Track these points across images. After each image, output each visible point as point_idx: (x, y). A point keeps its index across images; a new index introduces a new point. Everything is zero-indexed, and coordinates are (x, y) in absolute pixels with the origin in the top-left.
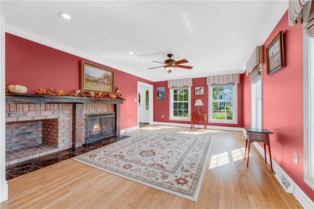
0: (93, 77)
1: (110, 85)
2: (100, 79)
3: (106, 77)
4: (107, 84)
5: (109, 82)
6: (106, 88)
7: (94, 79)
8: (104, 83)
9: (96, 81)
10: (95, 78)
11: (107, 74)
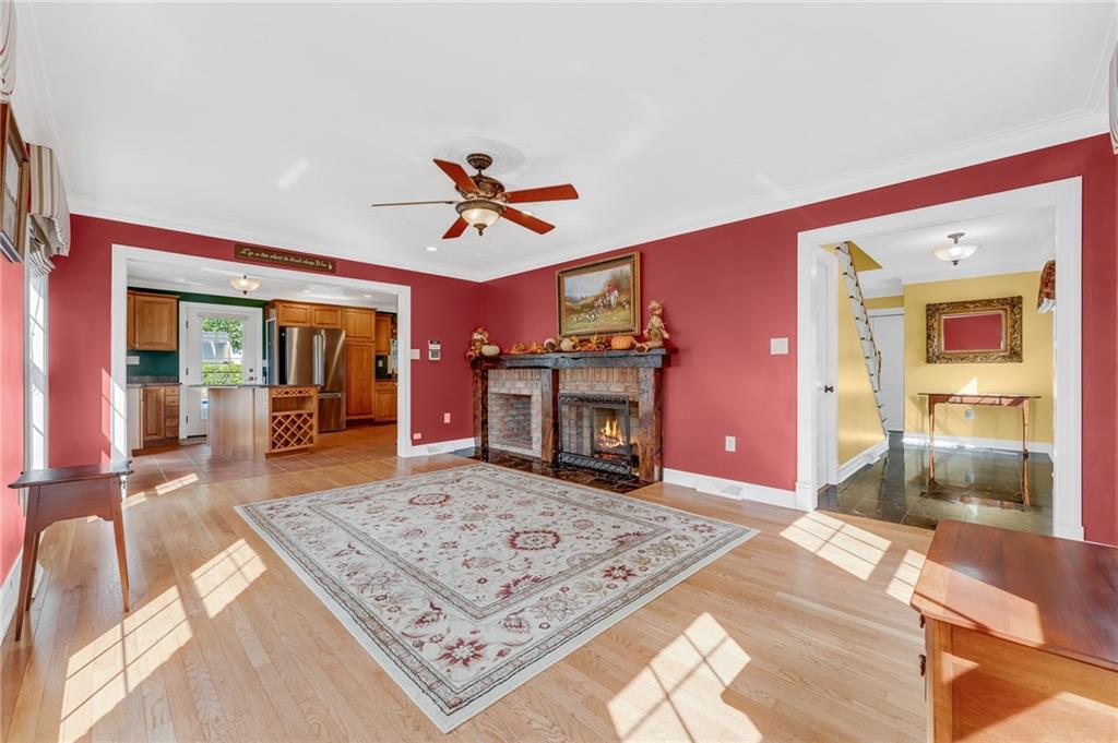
0: (582, 299)
1: (627, 306)
2: (597, 299)
3: (615, 285)
4: (619, 304)
5: (623, 298)
6: (615, 318)
7: (583, 302)
8: (608, 306)
9: (589, 307)
10: (586, 298)
11: (618, 274)
